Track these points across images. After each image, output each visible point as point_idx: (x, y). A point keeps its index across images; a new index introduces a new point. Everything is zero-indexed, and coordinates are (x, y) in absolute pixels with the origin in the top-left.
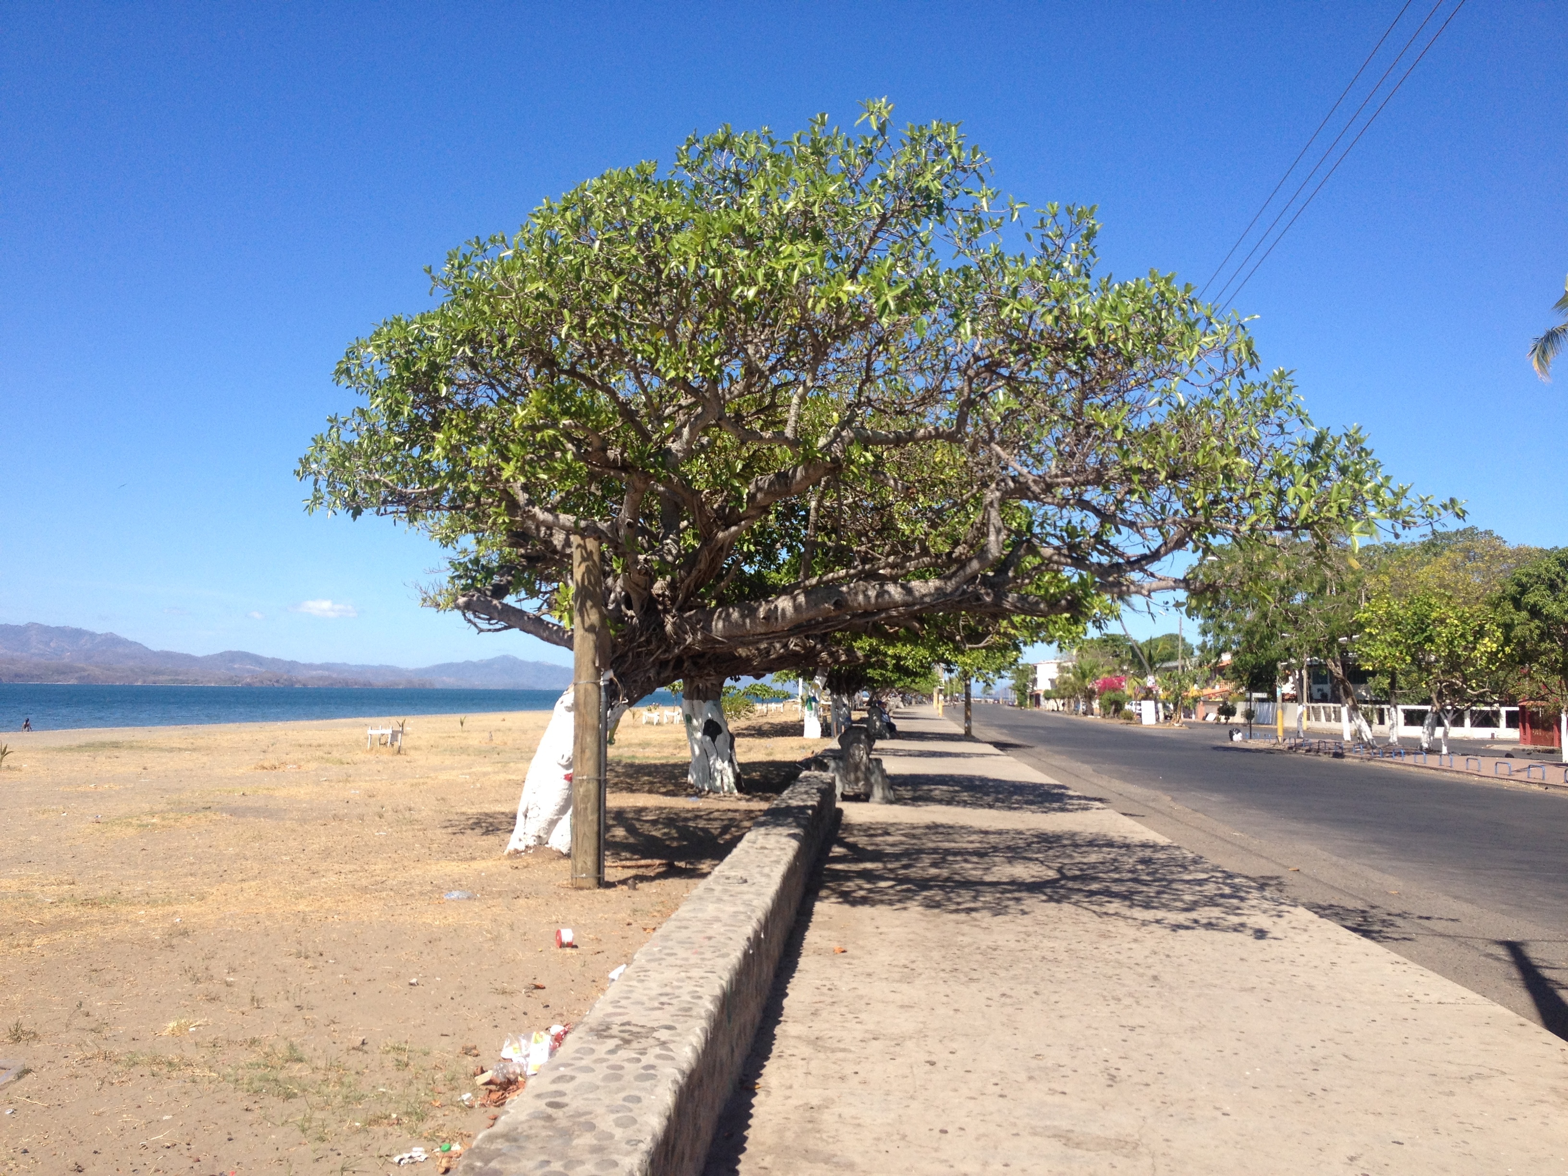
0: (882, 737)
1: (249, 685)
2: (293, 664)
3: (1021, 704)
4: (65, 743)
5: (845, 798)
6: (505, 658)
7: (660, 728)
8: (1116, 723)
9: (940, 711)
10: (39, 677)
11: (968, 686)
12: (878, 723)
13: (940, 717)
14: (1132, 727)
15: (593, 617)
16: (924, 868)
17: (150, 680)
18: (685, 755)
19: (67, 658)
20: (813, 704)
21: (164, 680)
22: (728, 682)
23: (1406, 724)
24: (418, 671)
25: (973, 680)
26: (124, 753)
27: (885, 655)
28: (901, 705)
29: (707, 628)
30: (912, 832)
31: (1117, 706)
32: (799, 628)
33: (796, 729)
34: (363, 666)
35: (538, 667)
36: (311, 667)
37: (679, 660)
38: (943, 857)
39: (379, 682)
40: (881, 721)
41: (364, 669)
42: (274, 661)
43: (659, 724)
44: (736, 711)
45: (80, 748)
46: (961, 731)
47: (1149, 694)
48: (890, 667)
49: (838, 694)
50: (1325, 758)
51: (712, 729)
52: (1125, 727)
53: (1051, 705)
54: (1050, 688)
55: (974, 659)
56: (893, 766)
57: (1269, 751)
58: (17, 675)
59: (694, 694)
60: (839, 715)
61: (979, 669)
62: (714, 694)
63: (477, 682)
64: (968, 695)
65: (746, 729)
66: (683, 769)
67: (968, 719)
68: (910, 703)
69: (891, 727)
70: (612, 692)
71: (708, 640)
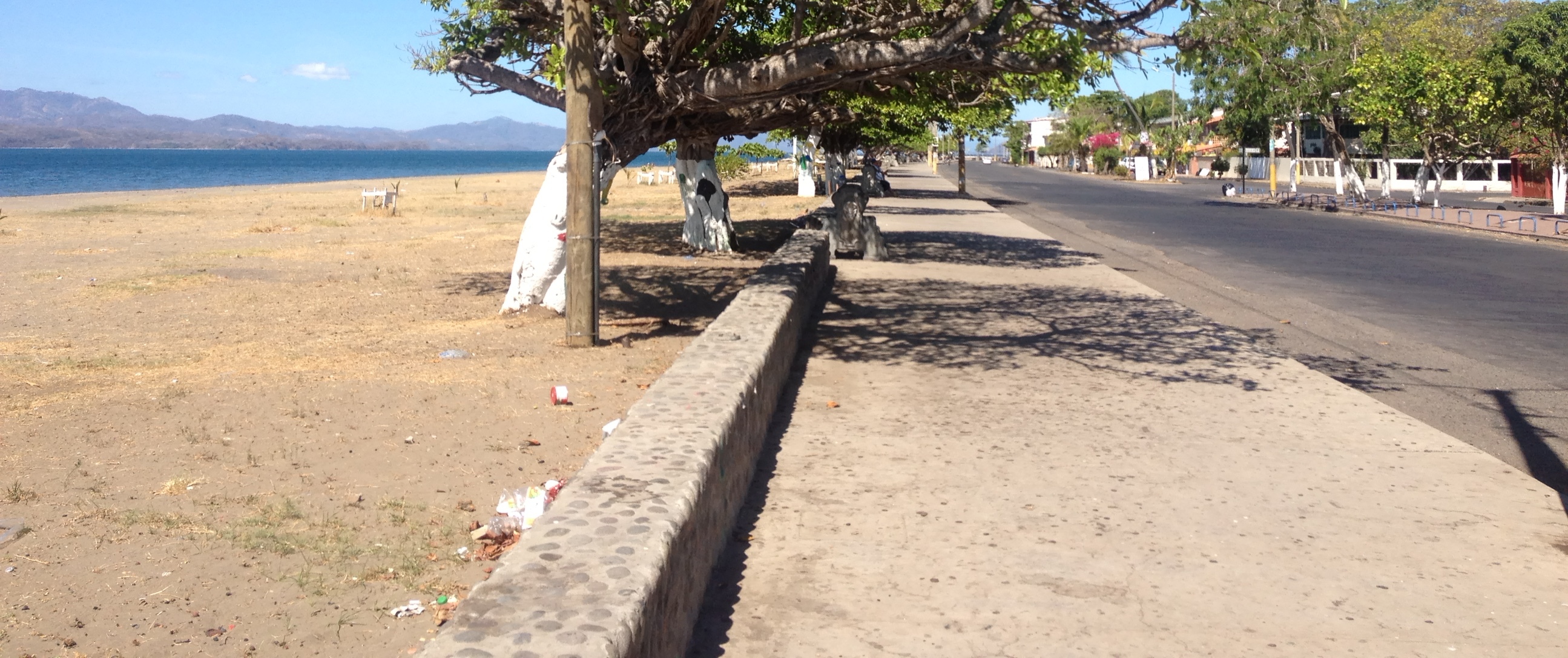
0: (876, 195)
1: (242, 147)
2: (287, 128)
3: (1015, 162)
4: (60, 208)
5: (839, 255)
6: (499, 119)
7: (655, 188)
8: (1109, 179)
9: (935, 169)
10: (32, 142)
11: (961, 144)
12: (872, 182)
13: (935, 174)
14: (1126, 183)
15: (585, 78)
16: (918, 324)
17: (143, 145)
18: (679, 214)
19: (60, 122)
20: (807, 163)
21: (157, 144)
22: (722, 142)
23: (1399, 178)
24: (411, 134)
25: (967, 138)
26: (118, 217)
27: (879, 113)
28: (896, 163)
29: (699, 88)
30: (905, 288)
31: (1111, 162)
32: (791, 88)
33: (790, 188)
34: (356, 129)
35: (533, 129)
36: (304, 130)
37: (671, 121)
38: (936, 312)
39: (373, 144)
40: (875, 179)
41: (358, 131)
42: (267, 124)
43: (653, 184)
44: (730, 171)
45: (74, 212)
46: (956, 188)
47: (1143, 151)
48: (884, 125)
49: (832, 152)
50: (1317, 212)
51: (706, 189)
52: (1119, 183)
53: (1045, 162)
54: (1044, 145)
55: (968, 117)
56: (887, 224)
57: (1262, 206)
58: (10, 141)
59: (688, 153)
60: (833, 174)
61: (972, 127)
62: (707, 154)
63: (472, 144)
64: (962, 153)
65: (741, 188)
66: (678, 228)
67: (962, 176)
68: (905, 161)
69: (885, 186)
70: (604, 153)
71: (701, 100)
